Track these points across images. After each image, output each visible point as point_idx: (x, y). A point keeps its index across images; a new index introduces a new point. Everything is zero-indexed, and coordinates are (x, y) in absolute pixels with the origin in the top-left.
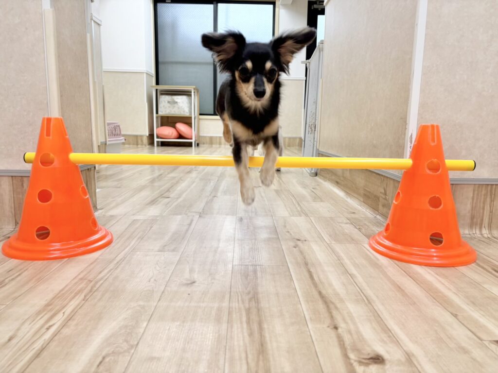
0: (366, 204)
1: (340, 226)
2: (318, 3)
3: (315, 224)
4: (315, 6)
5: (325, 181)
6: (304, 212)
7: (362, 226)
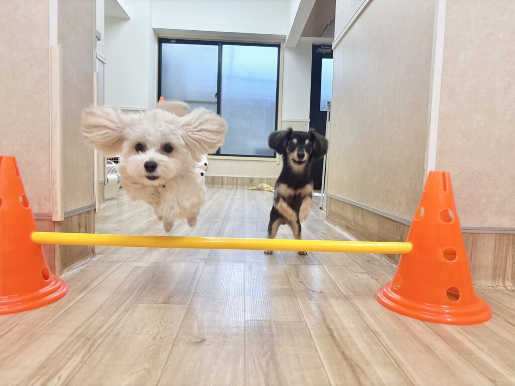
1: (356, 276)
2: (322, 47)
3: (329, 273)
4: (320, 50)
5: (335, 225)
6: (316, 259)
7: (378, 276)
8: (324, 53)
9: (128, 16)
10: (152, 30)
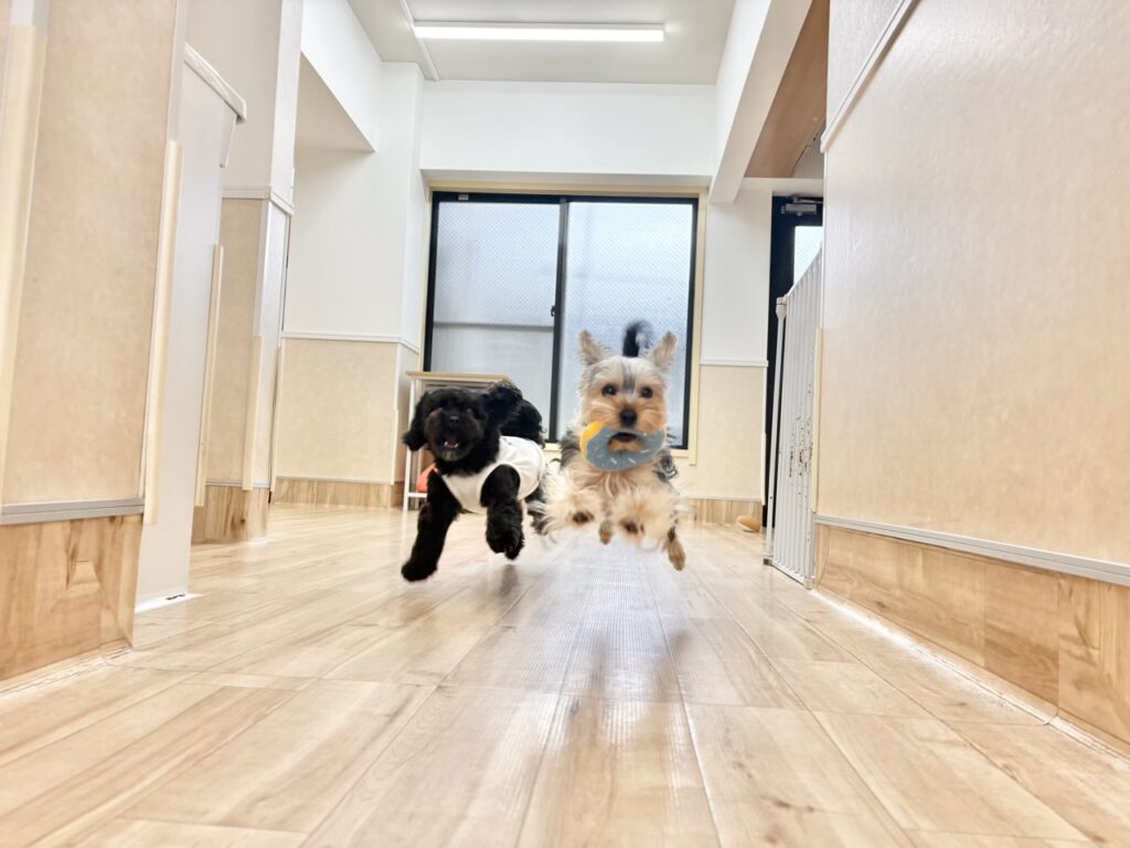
0: (1001, 677)
1: (931, 752)
2: (795, 201)
3: (835, 738)
4: (789, 207)
5: (842, 602)
6: (790, 691)
7: (1011, 757)
8: (799, 214)
9: (368, 144)
10: (419, 172)
